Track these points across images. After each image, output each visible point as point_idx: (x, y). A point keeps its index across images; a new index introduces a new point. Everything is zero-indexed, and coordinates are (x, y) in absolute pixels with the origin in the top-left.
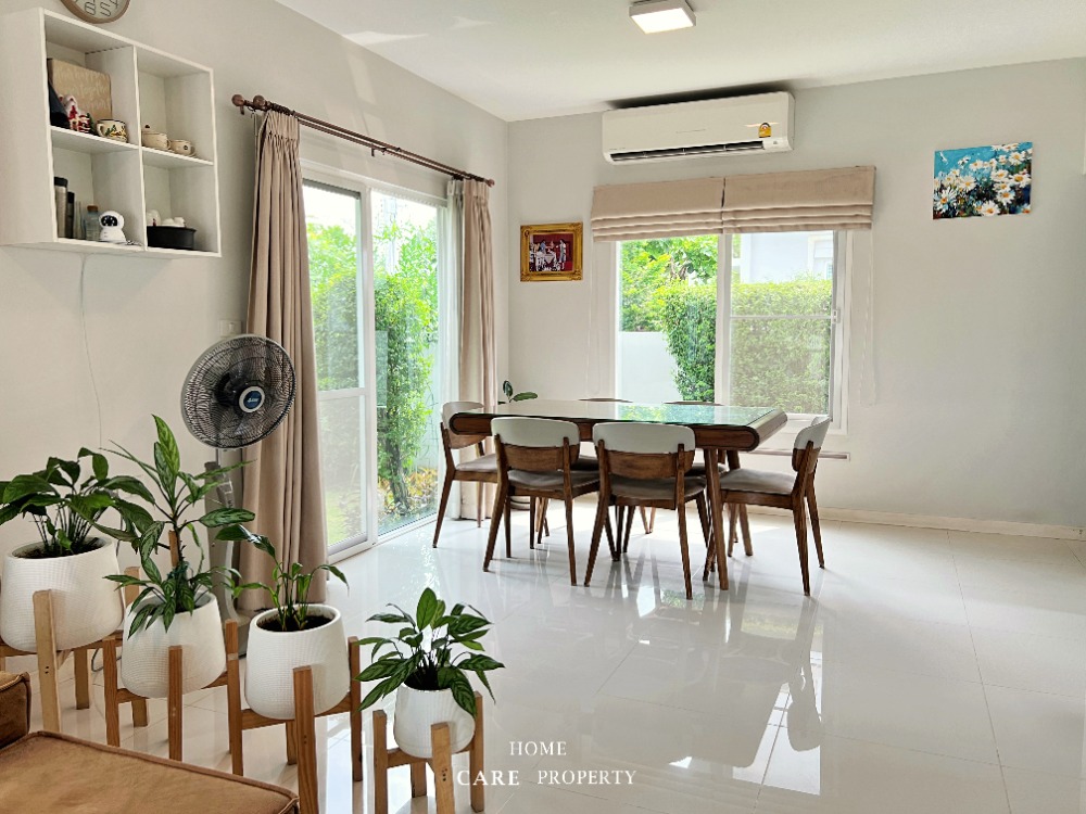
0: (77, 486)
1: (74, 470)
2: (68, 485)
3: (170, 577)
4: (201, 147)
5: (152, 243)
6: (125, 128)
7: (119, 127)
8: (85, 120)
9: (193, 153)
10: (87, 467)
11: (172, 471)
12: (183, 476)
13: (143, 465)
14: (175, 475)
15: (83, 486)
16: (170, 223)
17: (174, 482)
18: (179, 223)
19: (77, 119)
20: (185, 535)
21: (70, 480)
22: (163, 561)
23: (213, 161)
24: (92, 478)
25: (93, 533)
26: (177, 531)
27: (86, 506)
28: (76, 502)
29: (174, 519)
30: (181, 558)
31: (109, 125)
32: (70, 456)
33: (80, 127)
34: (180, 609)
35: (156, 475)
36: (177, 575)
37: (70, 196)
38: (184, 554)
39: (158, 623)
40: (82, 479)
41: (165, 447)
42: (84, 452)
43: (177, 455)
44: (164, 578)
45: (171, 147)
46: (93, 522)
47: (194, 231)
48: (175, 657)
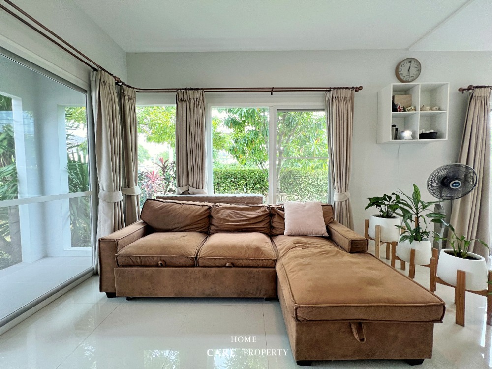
0: (390, 202)
1: (390, 198)
2: (387, 201)
3: (414, 230)
4: (442, 107)
5: (420, 138)
6: (415, 108)
7: (413, 108)
8: (402, 108)
9: (439, 109)
10: (394, 197)
11: (418, 200)
12: (421, 201)
13: (408, 197)
14: (419, 201)
15: (392, 202)
16: (428, 132)
17: (418, 203)
18: (432, 131)
19: (400, 108)
20: (421, 219)
21: (388, 200)
22: (413, 226)
23: (446, 110)
24: (394, 200)
25: (394, 215)
26: (418, 218)
27: (393, 208)
28: (390, 206)
29: (417, 214)
30: (418, 225)
31: (410, 108)
32: (389, 195)
33: (401, 111)
34: (416, 239)
35: (413, 201)
36: (416, 230)
37: (397, 130)
38: (419, 224)
39: (408, 241)
40: (392, 200)
41: (416, 193)
42: (393, 194)
43: (420, 195)
44: (412, 230)
45: (431, 109)
46: (394, 212)
47: (437, 133)
48: (413, 252)
